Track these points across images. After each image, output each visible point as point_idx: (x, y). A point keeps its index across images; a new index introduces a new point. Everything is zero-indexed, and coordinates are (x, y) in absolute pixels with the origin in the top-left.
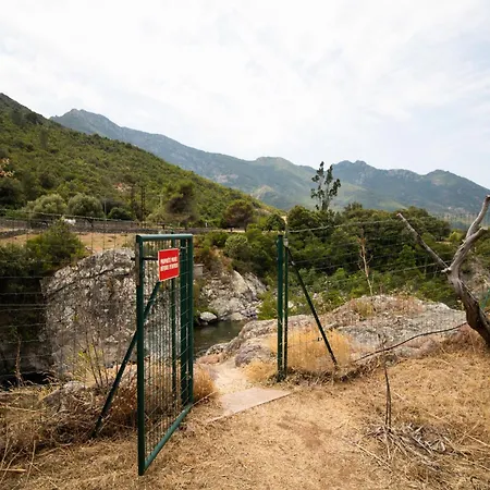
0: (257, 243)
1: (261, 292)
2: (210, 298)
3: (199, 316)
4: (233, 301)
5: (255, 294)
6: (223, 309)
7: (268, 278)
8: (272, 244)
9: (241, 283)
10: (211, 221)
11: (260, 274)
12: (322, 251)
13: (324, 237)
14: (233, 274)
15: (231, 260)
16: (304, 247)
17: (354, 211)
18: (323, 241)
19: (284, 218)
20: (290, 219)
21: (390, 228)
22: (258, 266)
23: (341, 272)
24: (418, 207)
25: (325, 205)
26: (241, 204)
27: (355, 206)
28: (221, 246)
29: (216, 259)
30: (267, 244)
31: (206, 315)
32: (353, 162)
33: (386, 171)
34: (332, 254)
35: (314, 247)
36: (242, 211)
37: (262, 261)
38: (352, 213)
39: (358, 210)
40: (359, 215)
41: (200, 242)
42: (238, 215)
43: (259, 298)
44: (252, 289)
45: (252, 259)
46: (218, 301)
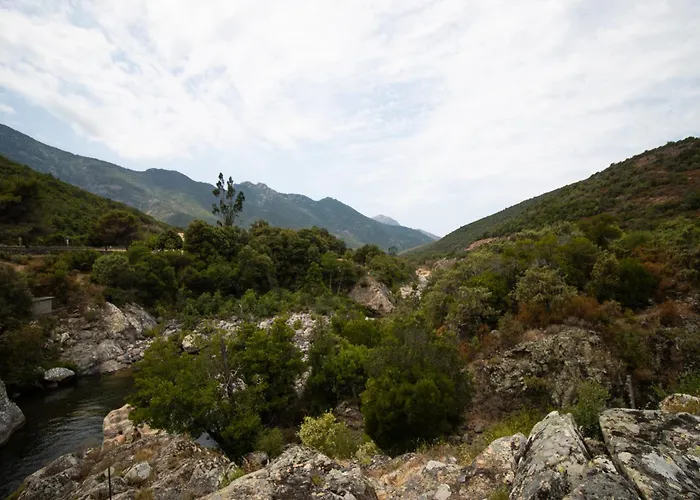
0: (142, 264)
1: (150, 327)
2: (64, 345)
3: (43, 375)
4: (103, 345)
5: (139, 330)
6: (86, 359)
7: (159, 308)
8: (164, 266)
9: (117, 318)
10: (76, 237)
11: (148, 304)
12: (227, 272)
13: (230, 256)
14: (105, 307)
15: (102, 288)
16: (206, 268)
17: (261, 229)
18: (229, 260)
19: (181, 235)
20: (188, 236)
21: (298, 245)
22: (145, 294)
23: (250, 294)
24: (320, 227)
25: (229, 222)
26: (121, 215)
27: (262, 224)
28: (85, 269)
29: (76, 288)
30: (157, 266)
31: (57, 373)
32: (255, 183)
33: (285, 195)
34: (240, 274)
35: (219, 267)
36: (121, 224)
37: (150, 286)
38: (258, 230)
39: (264, 228)
40: (267, 232)
41: (50, 265)
42: (114, 229)
43: (146, 335)
44: (135, 324)
45: (135, 284)
46: (79, 348)
